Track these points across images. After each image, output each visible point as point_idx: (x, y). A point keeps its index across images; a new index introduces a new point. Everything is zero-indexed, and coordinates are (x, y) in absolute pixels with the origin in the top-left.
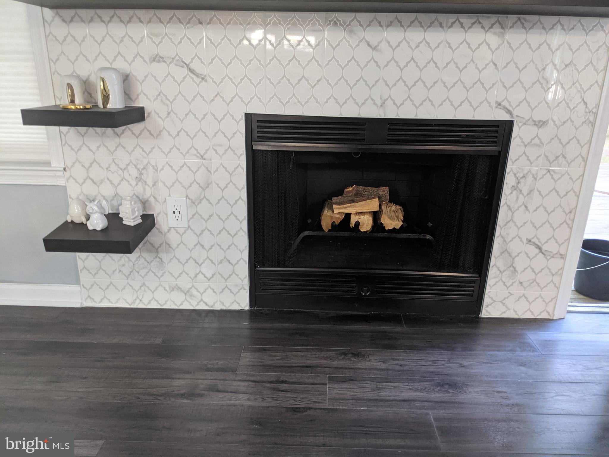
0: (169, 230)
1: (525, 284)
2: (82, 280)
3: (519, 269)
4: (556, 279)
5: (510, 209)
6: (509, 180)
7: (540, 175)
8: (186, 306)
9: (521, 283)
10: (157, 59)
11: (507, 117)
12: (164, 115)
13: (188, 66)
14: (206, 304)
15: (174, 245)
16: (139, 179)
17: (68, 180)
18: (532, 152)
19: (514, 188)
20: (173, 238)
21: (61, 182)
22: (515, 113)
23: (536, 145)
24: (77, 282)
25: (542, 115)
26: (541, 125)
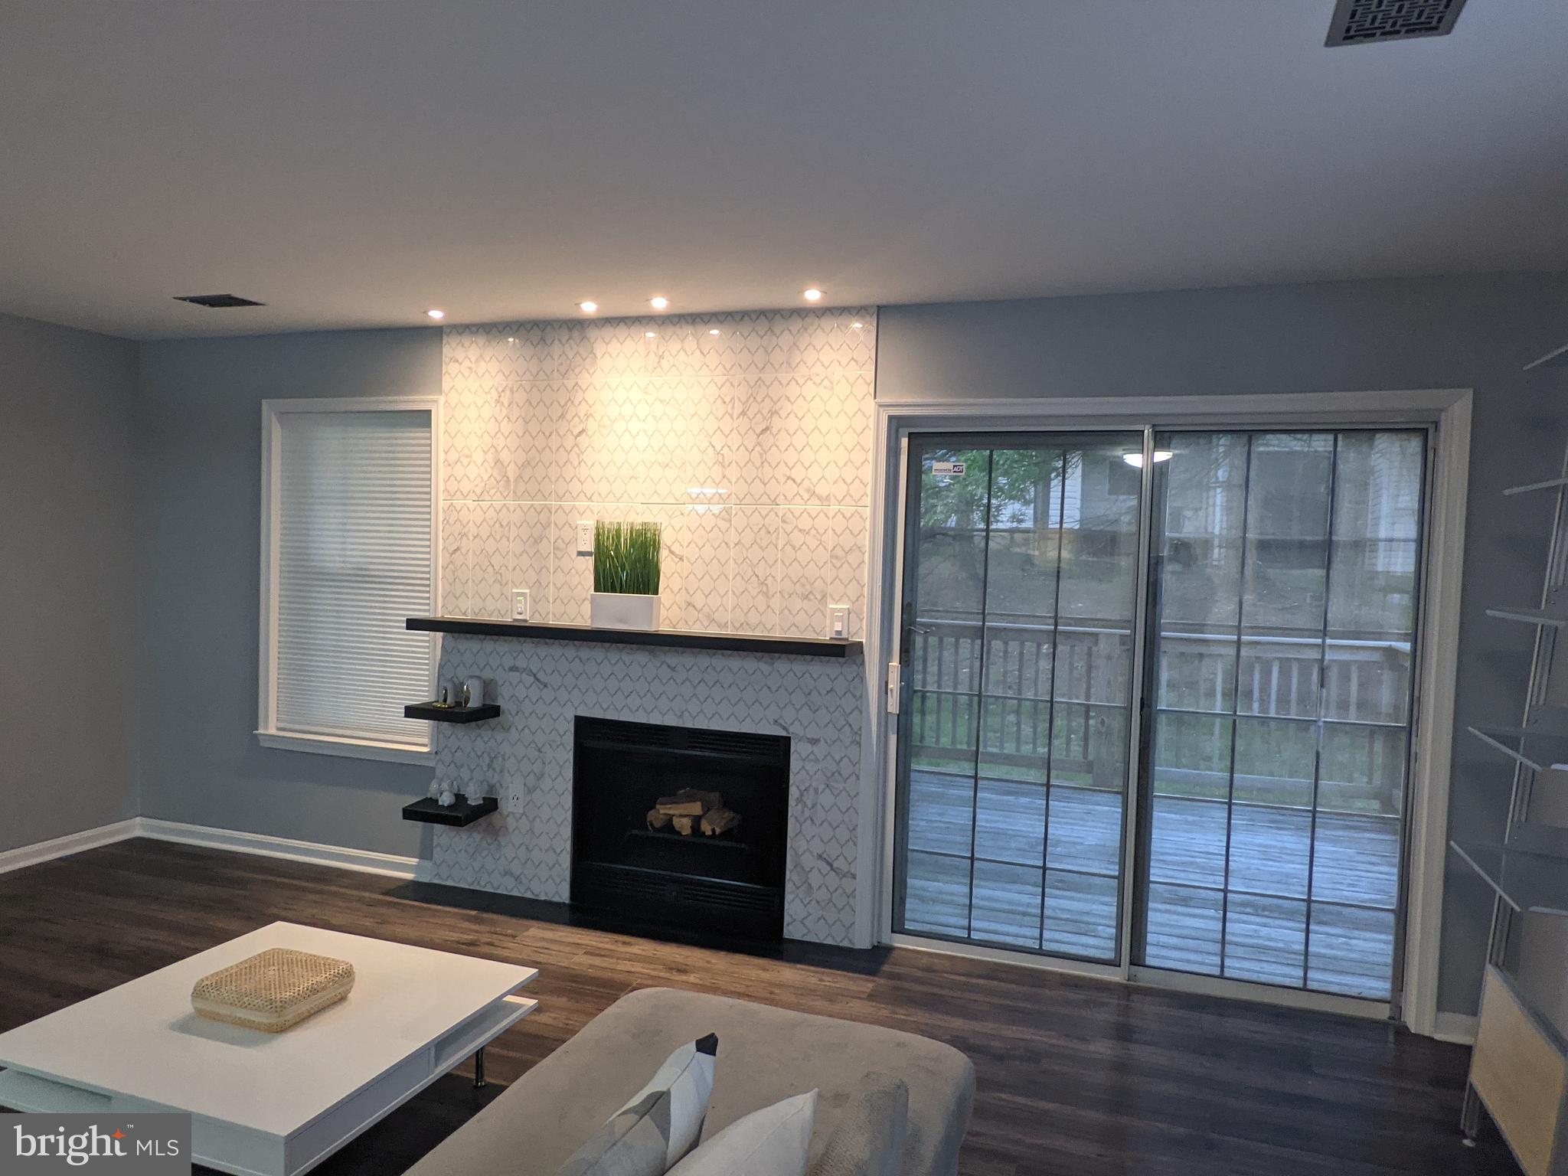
0: (508, 816)
1: (823, 904)
2: (435, 856)
3: (815, 886)
4: (851, 900)
5: (797, 821)
6: (793, 792)
7: (820, 790)
8: (515, 893)
9: (818, 902)
10: (513, 669)
11: (784, 734)
12: (514, 713)
13: (535, 676)
15: (511, 830)
16: (489, 766)
17: (438, 761)
18: (809, 766)
19: (799, 800)
20: (511, 823)
21: (432, 764)
22: (791, 730)
23: (812, 760)
24: (431, 858)
25: (812, 733)
26: (814, 741)
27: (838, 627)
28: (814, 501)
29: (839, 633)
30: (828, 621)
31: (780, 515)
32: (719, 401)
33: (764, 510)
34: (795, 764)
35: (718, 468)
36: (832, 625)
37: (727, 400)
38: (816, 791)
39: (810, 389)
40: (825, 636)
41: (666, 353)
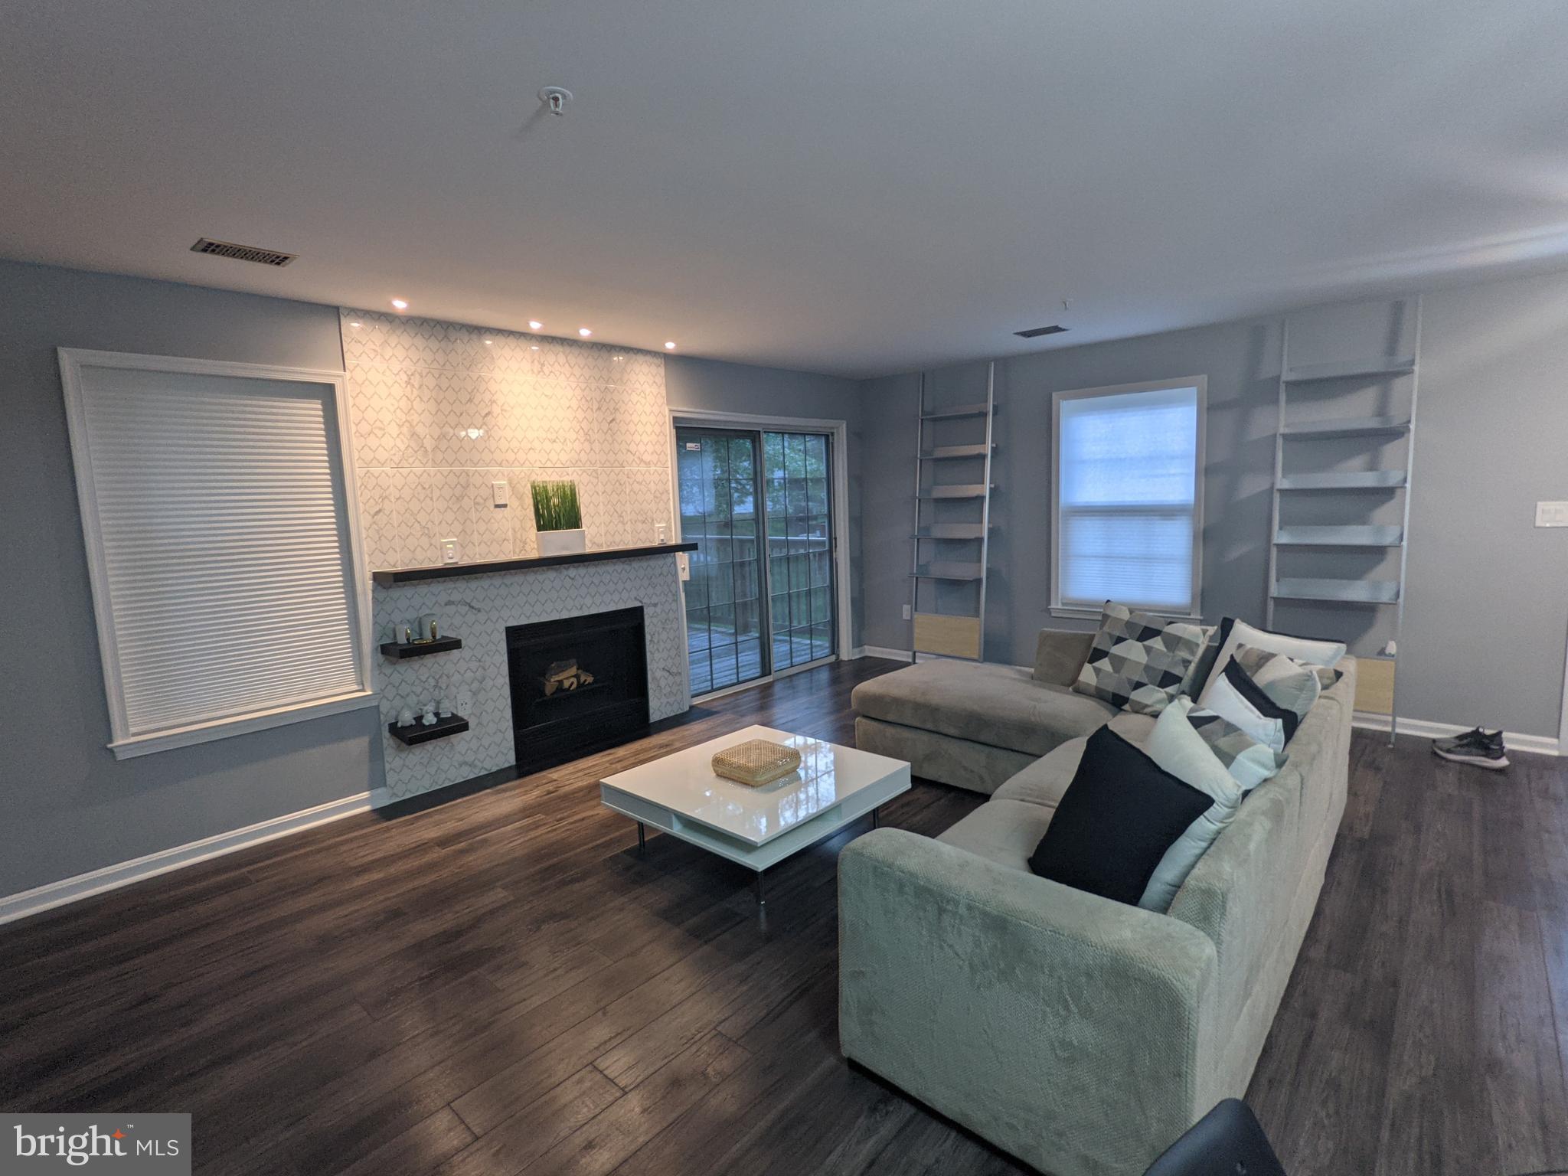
1: (668, 695)
2: (388, 782)
3: (662, 687)
5: (651, 652)
6: (648, 637)
9: (664, 695)
11: (640, 605)
13: (469, 605)
14: (486, 770)
18: (655, 620)
19: (651, 641)
22: (644, 601)
23: (655, 616)
25: (655, 600)
26: (655, 605)
27: (662, 537)
28: (642, 464)
29: (662, 540)
30: (656, 535)
31: (626, 473)
32: (583, 400)
33: (617, 470)
34: (647, 621)
35: (587, 443)
36: (659, 536)
37: (589, 399)
38: (659, 633)
39: (635, 398)
40: (656, 544)
41: (546, 363)
